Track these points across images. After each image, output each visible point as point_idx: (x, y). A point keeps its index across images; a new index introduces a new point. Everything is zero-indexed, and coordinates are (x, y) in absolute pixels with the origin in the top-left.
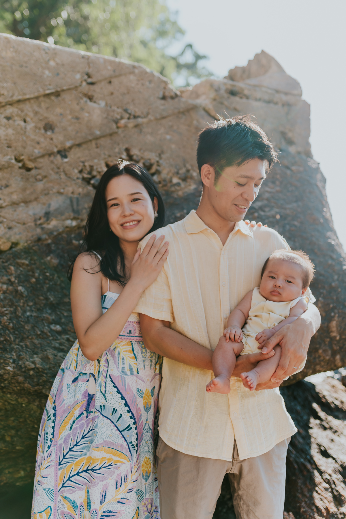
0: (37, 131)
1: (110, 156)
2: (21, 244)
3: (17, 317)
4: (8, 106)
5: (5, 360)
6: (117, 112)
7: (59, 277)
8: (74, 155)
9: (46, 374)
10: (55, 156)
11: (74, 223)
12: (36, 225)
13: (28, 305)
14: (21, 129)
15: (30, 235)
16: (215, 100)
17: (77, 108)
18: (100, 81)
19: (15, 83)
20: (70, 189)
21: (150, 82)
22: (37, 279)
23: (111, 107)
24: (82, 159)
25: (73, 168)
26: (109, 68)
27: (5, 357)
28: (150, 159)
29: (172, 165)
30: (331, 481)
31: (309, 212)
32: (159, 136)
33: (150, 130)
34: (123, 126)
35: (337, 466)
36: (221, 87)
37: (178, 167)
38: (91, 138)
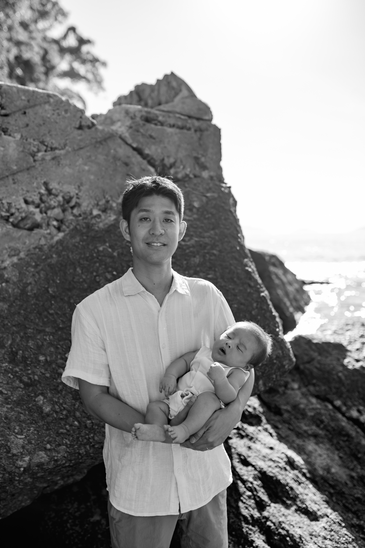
1: (28, 191)
6: (34, 145)
16: (131, 127)
21: (66, 111)
23: (26, 140)
26: (23, 98)
28: (69, 192)
29: (91, 197)
30: (253, 488)
31: (226, 239)
32: (78, 168)
33: (68, 162)
34: (40, 159)
35: (256, 472)
36: (137, 114)
37: (97, 199)
38: (7, 174)
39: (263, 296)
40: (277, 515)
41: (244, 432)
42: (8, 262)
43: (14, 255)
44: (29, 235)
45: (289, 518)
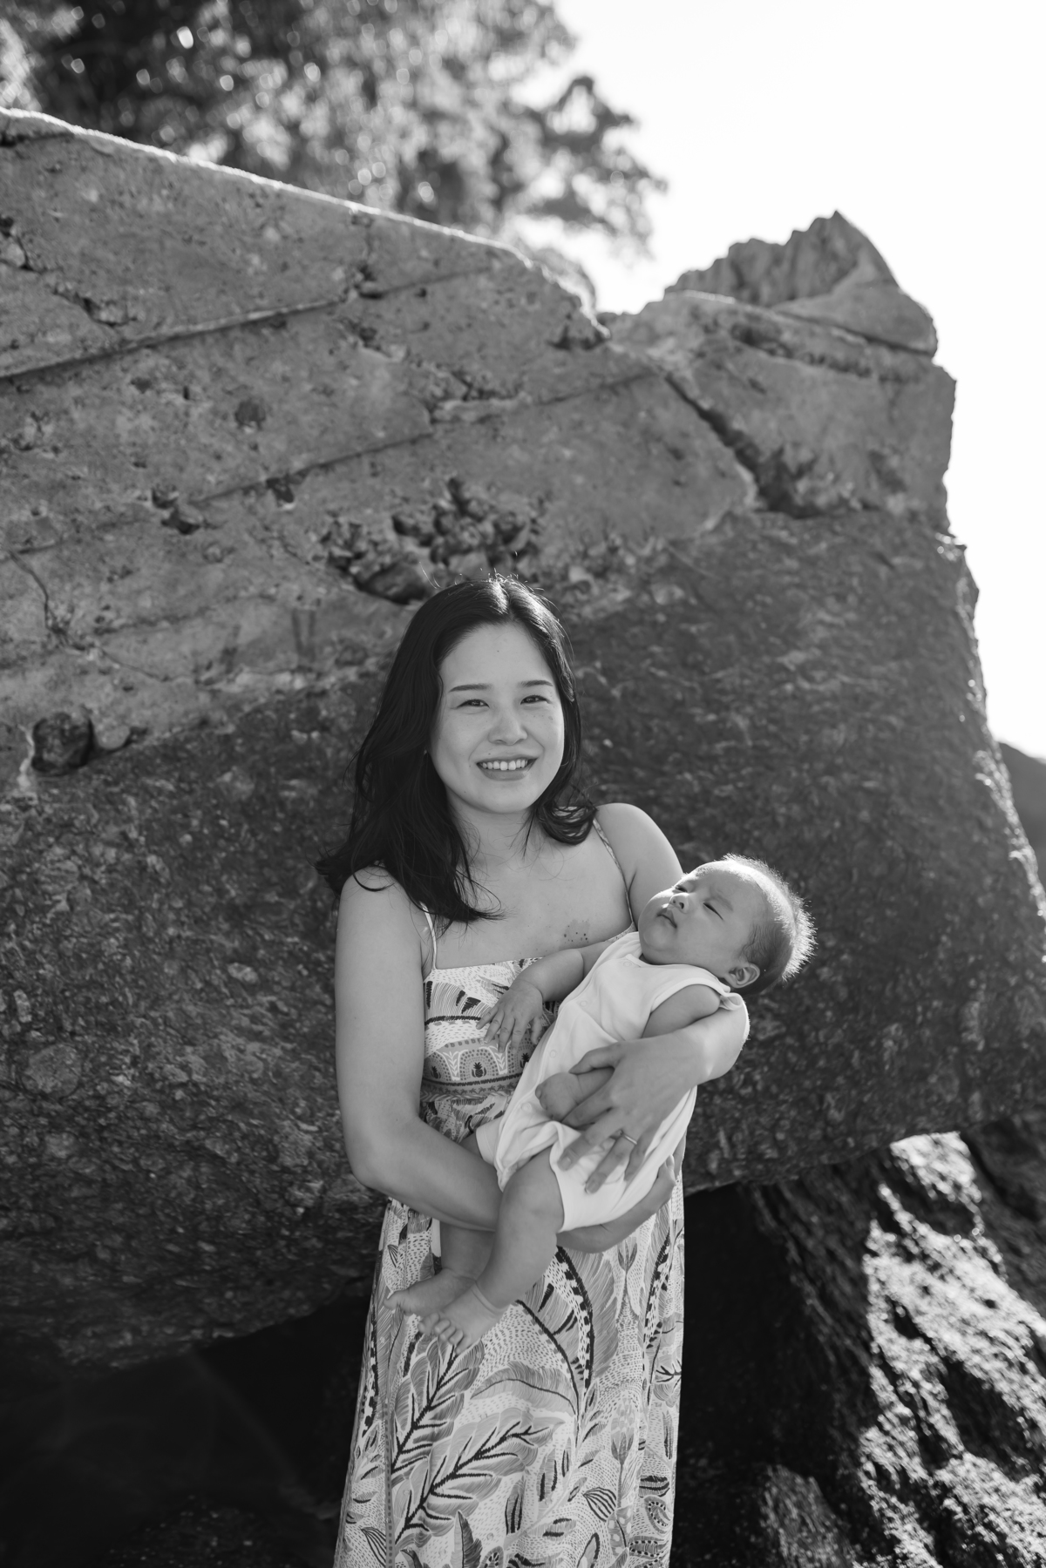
0: (218, 422)
1: (406, 500)
2: (156, 734)
3: (144, 941)
4: (145, 351)
5: (111, 1057)
6: (436, 379)
7: (253, 833)
8: (313, 495)
9: (217, 1099)
10: (260, 495)
11: (299, 683)
12: (197, 682)
13: (171, 908)
14: (176, 416)
15: (180, 709)
16: (700, 355)
17: (330, 362)
18: (397, 290)
19: (168, 289)
20: (295, 588)
21: (531, 297)
22: (197, 837)
23: (419, 365)
24: (332, 506)
25: (306, 532)
26: (424, 253)
27: (112, 1048)
28: (513, 514)
29: (571, 533)
30: (917, 1399)
31: (931, 690)
32: (543, 451)
33: (520, 433)
34: (448, 417)
35: (934, 1359)
36: (722, 320)
37: (587, 540)
38: (359, 449)
39: (1016, 859)
40: (977, 1486)
41: (917, 1244)
42: (332, 679)
43: (350, 664)
44: (396, 615)
45: (1013, 1502)
